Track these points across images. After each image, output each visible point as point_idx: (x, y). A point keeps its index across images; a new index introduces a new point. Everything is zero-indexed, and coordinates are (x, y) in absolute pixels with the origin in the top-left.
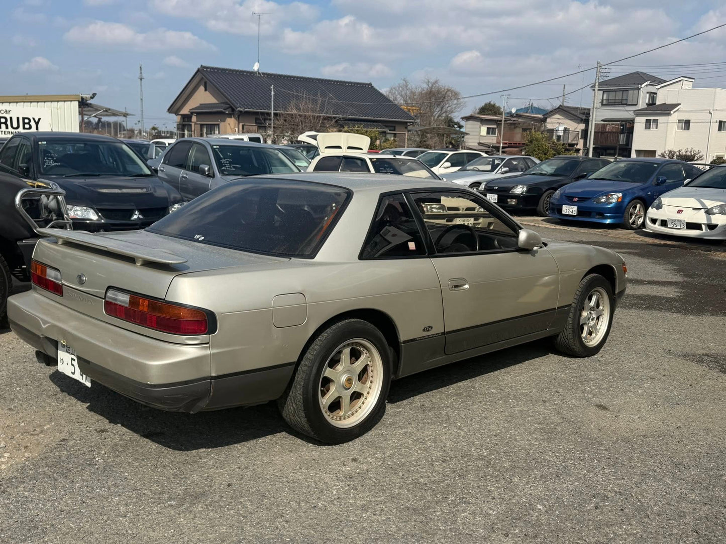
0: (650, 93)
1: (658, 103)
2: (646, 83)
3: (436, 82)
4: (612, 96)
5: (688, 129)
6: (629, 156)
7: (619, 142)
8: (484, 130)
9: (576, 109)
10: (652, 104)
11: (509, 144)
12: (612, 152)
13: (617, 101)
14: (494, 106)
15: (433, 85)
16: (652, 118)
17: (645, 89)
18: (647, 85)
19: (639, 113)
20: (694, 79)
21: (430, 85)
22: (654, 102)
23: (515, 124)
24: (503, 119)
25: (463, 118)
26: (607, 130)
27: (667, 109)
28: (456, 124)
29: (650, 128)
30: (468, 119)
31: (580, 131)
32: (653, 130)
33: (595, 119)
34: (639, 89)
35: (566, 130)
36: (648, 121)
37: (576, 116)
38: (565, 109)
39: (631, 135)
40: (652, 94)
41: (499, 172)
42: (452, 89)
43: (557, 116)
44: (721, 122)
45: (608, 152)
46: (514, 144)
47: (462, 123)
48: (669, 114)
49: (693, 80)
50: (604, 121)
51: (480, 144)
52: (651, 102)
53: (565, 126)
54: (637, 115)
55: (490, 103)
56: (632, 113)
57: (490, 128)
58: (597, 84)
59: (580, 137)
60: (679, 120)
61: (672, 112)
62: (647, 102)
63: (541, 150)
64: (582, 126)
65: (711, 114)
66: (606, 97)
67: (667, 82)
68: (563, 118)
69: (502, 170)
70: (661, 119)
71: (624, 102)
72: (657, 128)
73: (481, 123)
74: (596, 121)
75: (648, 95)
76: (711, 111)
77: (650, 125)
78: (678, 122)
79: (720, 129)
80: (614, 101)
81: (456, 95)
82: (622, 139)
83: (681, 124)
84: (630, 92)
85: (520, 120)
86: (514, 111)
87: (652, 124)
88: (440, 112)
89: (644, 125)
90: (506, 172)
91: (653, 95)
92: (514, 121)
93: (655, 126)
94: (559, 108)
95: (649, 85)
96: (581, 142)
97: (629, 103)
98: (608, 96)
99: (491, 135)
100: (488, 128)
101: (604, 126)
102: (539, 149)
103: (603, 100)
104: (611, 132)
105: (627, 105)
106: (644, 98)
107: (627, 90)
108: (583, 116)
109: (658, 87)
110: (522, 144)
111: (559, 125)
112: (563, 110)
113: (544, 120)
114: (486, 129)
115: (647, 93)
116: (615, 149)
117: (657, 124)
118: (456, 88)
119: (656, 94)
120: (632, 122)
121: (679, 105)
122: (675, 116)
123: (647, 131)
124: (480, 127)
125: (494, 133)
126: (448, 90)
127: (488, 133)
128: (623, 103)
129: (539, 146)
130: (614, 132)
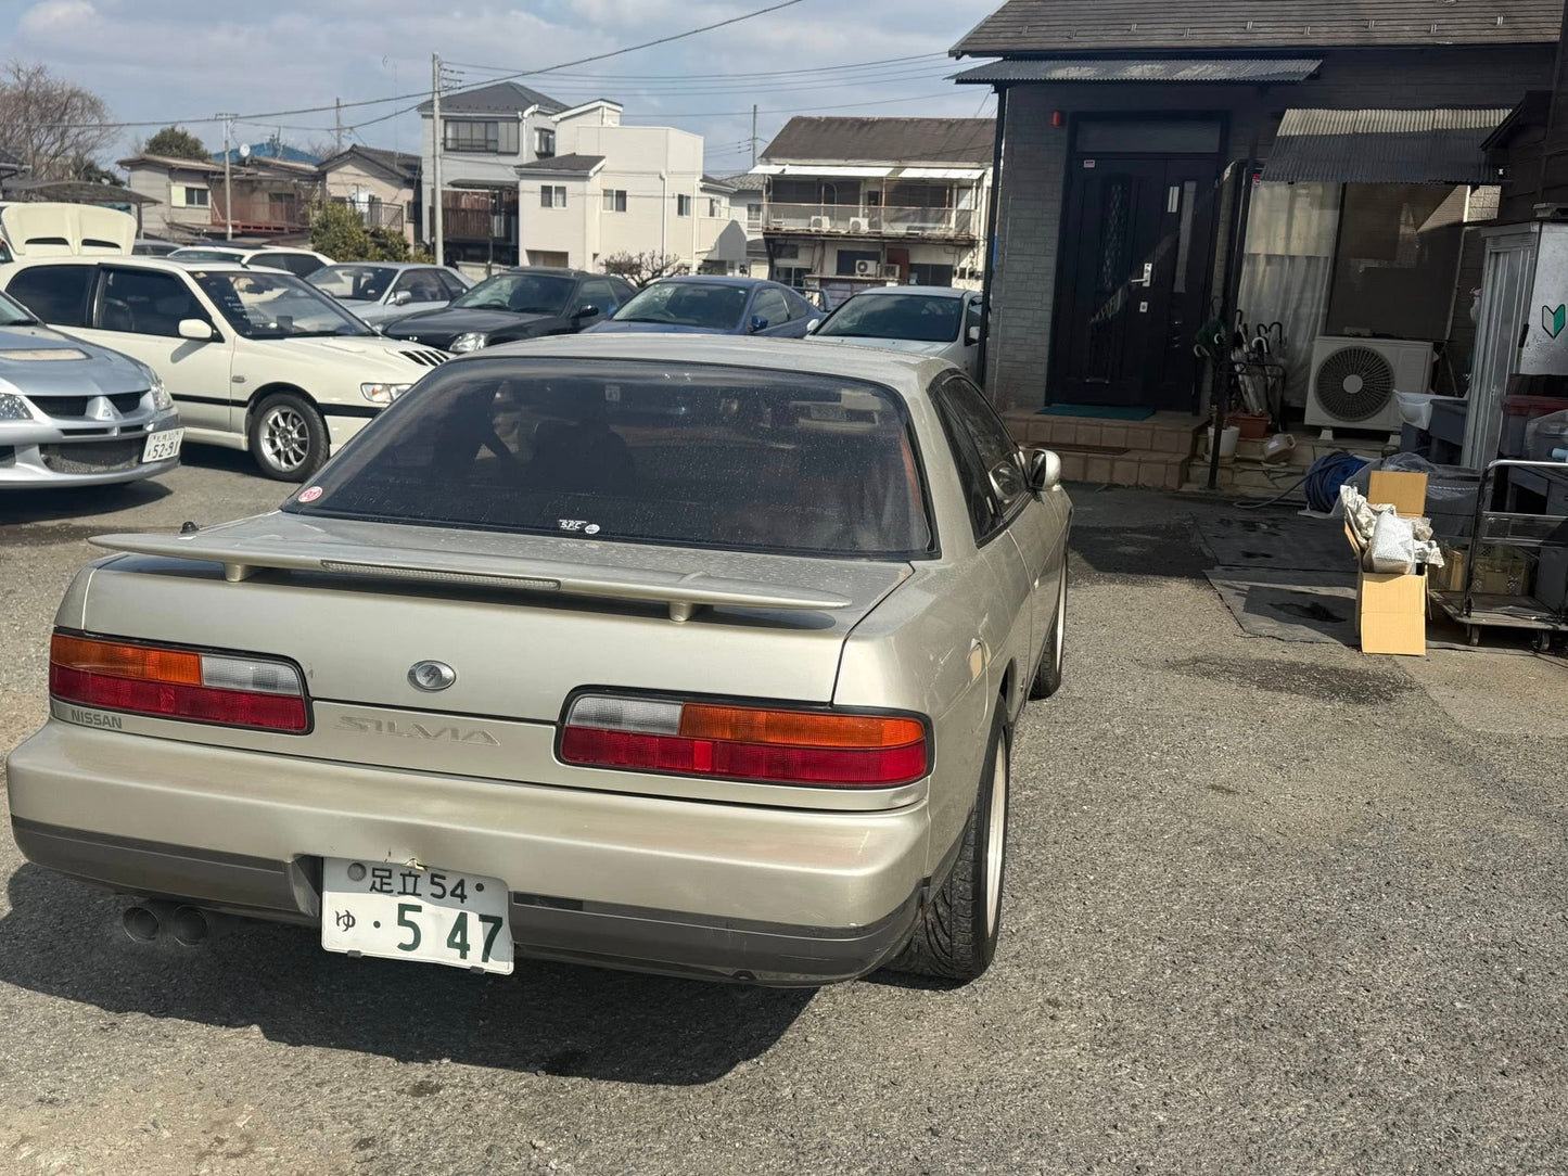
0: (541, 130)
1: (560, 152)
2: (532, 109)
3: (40, 71)
4: (465, 132)
5: (624, 209)
6: (516, 262)
7: (492, 232)
8: (178, 193)
9: (389, 155)
10: (546, 154)
11: (243, 227)
12: (478, 252)
13: (474, 143)
14: (184, 136)
15: (30, 79)
16: (554, 184)
17: (530, 119)
18: (533, 113)
19: (527, 171)
20: (621, 105)
21: (24, 79)
22: (551, 150)
23: (252, 181)
24: (228, 170)
25: (122, 163)
26: (463, 206)
27: (580, 166)
28: (106, 177)
29: (550, 205)
30: (135, 164)
31: (405, 205)
32: (557, 208)
33: (442, 179)
34: (519, 121)
35: (373, 201)
36: (546, 190)
37: (392, 171)
38: (367, 154)
39: (513, 218)
40: (544, 133)
41: (392, 300)
42: (83, 91)
43: (349, 168)
44: (681, 197)
45: (470, 252)
46: (255, 227)
47: (121, 175)
48: (585, 178)
49: (620, 109)
50: (454, 184)
51: (172, 226)
52: (544, 150)
53: (373, 193)
54: (524, 176)
55: (173, 130)
56: (512, 171)
57: (193, 189)
58: (437, 103)
59: (405, 219)
60: (605, 191)
61: (591, 174)
62: (537, 148)
63: (350, 246)
64: (407, 195)
65: (664, 180)
66: (453, 133)
67: (568, 109)
68: (362, 173)
69: (398, 297)
70: (571, 186)
71: (491, 146)
72: (564, 205)
73: (170, 177)
74: (442, 185)
75: (537, 135)
76: (664, 176)
77: (551, 198)
78: (605, 195)
79: (680, 212)
80: (469, 143)
81: (94, 106)
82: (497, 225)
83: (609, 199)
84: (502, 126)
85: (261, 173)
86: (245, 152)
87: (553, 195)
88: (58, 144)
89: (538, 198)
90: (406, 301)
91: (546, 135)
92: (248, 174)
93: (560, 201)
94: (351, 151)
95: (538, 112)
96: (409, 231)
97: (501, 149)
98: (456, 132)
99: (196, 206)
100: (187, 189)
101: (457, 197)
102: (346, 245)
103: (445, 139)
104: (472, 211)
105: (496, 152)
106: (531, 140)
107: (495, 121)
108: (408, 172)
109: (556, 118)
110: (275, 229)
111: (355, 188)
112: (361, 157)
113: (321, 177)
114: (184, 189)
115: (536, 129)
116: (483, 246)
117: (564, 198)
118: (93, 89)
119: (553, 132)
120: (513, 190)
121: (600, 158)
122: (597, 182)
123: (547, 210)
124: (169, 186)
125: (203, 201)
126: (74, 94)
127: (190, 200)
128: (488, 148)
129: (345, 237)
130: (478, 211)
